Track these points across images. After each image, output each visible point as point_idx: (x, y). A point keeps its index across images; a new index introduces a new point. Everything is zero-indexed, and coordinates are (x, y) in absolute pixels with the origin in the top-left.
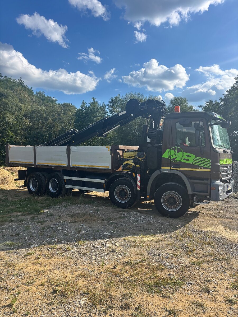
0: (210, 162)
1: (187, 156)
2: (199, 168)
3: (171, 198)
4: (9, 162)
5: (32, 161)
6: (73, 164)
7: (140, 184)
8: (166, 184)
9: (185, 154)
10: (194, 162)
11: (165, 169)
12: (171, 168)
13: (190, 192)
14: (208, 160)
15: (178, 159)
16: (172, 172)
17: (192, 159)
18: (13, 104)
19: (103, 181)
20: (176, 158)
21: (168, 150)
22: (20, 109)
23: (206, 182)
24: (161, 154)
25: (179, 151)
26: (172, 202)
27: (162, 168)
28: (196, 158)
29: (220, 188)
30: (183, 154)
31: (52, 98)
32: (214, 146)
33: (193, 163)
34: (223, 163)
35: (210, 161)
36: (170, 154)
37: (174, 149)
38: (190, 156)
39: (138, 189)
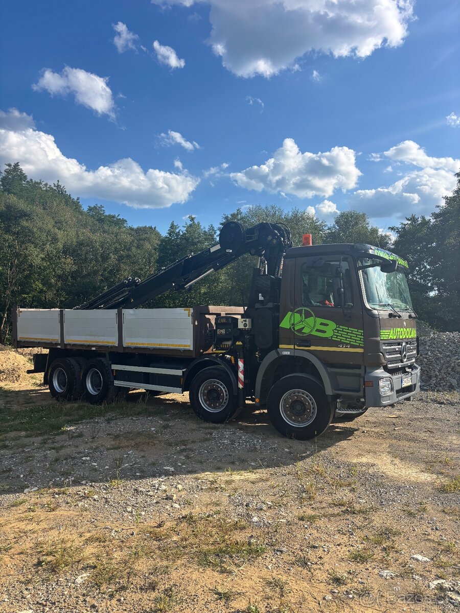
0: (361, 335)
1: (322, 324)
2: (343, 347)
3: (296, 401)
4: (18, 339)
5: (56, 337)
6: (128, 342)
7: (243, 376)
8: (288, 376)
9: (319, 320)
10: (334, 334)
11: (286, 350)
12: (296, 347)
13: (329, 391)
14: (359, 331)
15: (306, 330)
16: (297, 354)
17: (330, 329)
18: (40, 229)
19: (179, 373)
20: (304, 327)
21: (290, 313)
22: (55, 240)
23: (357, 371)
24: (278, 320)
25: (308, 315)
26: (298, 408)
27: (281, 346)
28: (337, 329)
29: (381, 383)
30: (315, 322)
31: (117, 216)
32: (368, 306)
33: (332, 337)
34: (388, 336)
35: (362, 333)
36: (292, 322)
37: (300, 312)
38: (327, 325)
39: (241, 386)
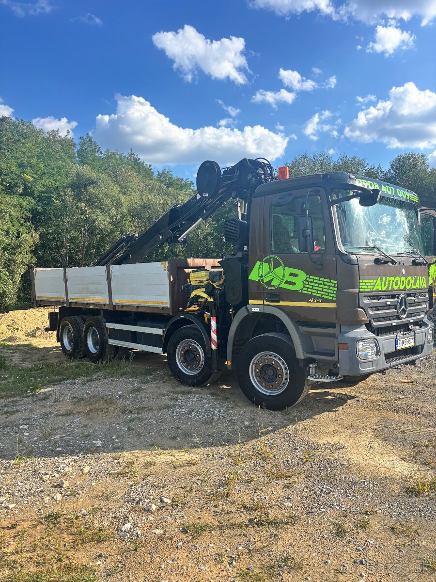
0: (334, 287)
1: (291, 274)
2: (314, 302)
3: (268, 365)
4: (37, 298)
7: (216, 336)
8: (260, 336)
10: (304, 287)
11: (255, 305)
12: (266, 303)
13: (300, 354)
14: (332, 281)
15: (275, 283)
21: (258, 263)
23: (330, 331)
27: (250, 302)
28: (308, 279)
30: (284, 270)
31: (185, 179)
32: (342, 248)
33: (302, 290)
34: (372, 287)
35: (335, 284)
36: (261, 273)
37: (268, 261)
39: (214, 347)
